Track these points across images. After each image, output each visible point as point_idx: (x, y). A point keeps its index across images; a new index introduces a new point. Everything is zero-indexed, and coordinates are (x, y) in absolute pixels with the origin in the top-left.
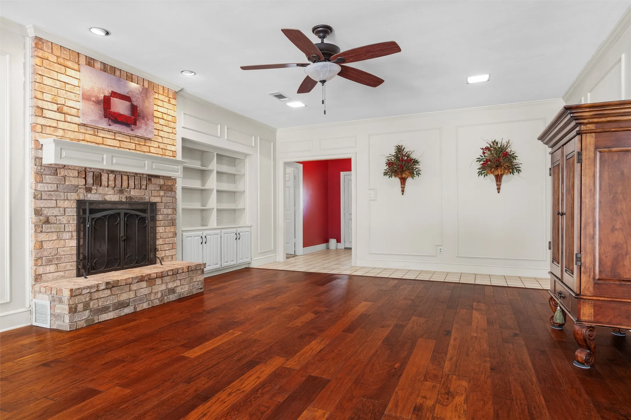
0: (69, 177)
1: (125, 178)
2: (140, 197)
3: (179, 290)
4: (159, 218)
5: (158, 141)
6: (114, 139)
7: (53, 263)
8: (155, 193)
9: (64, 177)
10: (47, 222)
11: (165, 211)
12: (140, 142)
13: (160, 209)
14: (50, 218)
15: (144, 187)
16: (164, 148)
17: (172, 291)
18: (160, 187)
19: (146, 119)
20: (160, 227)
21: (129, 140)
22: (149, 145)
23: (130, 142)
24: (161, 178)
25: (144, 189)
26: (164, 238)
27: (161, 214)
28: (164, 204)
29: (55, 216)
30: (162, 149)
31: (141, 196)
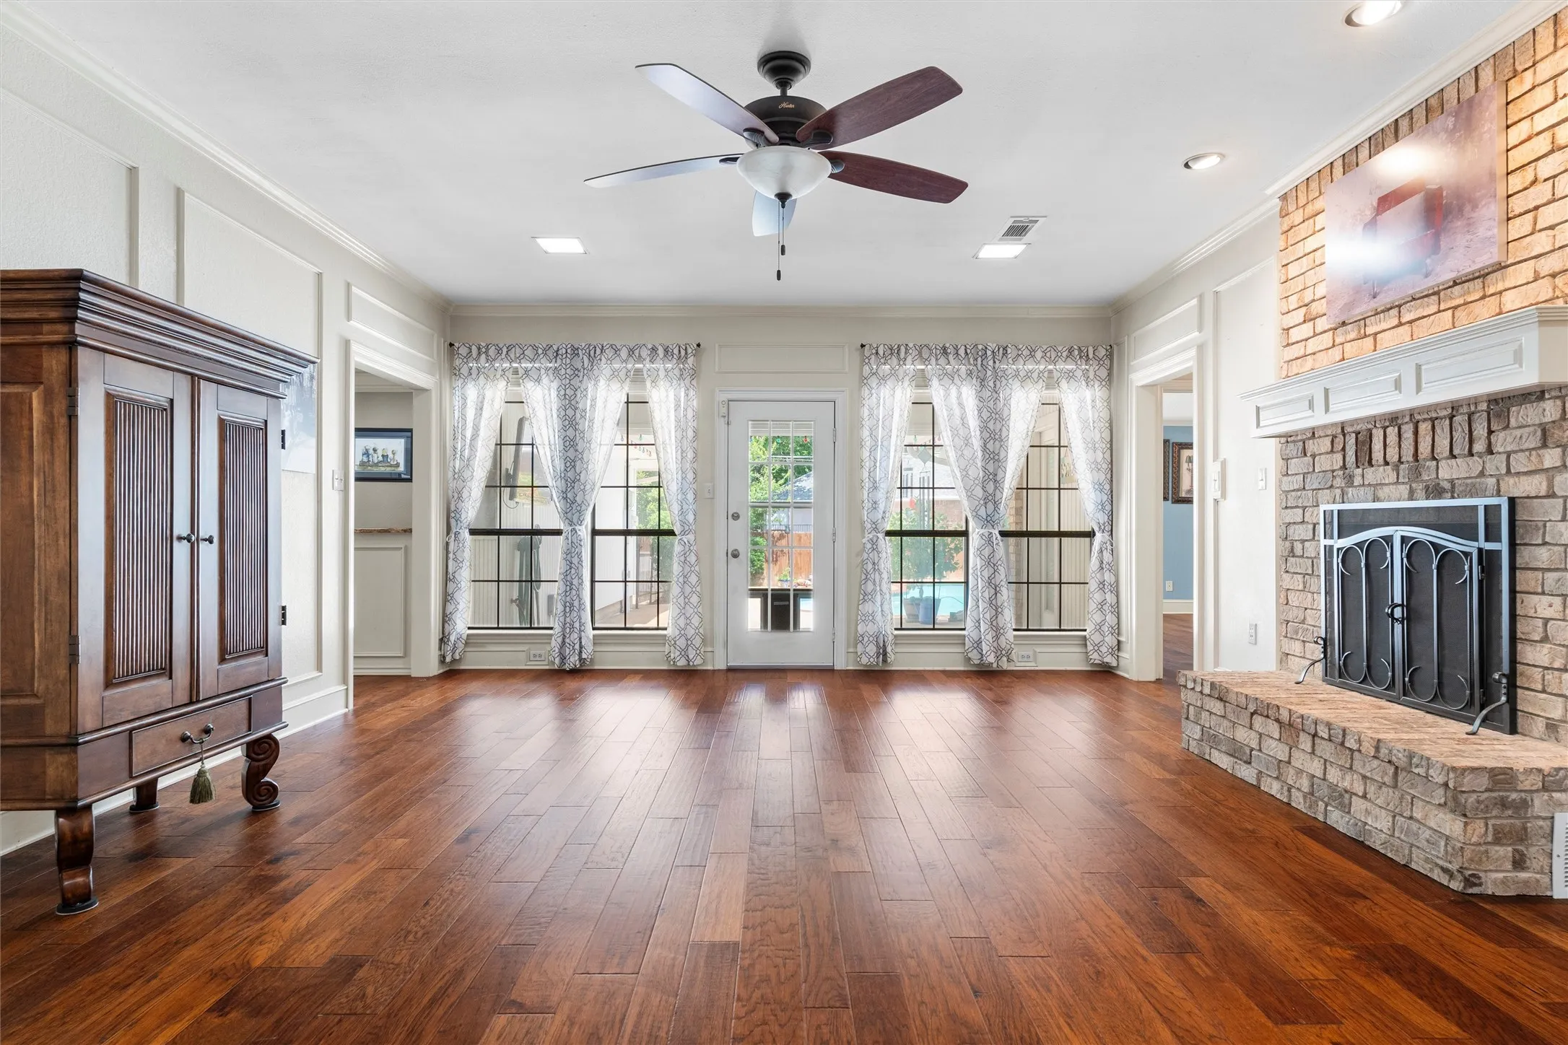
0: (1320, 454)
1: (1424, 428)
2: (1467, 485)
4: (1536, 559)
5: (1534, 254)
6: (1400, 324)
7: (1298, 637)
8: (1520, 463)
9: (1314, 456)
10: (1292, 552)
11: (1563, 530)
12: (1469, 293)
13: (1540, 524)
14: (1295, 543)
15: (1479, 447)
16: (1557, 270)
17: (1342, 798)
18: (1539, 433)
19: (1468, 208)
20: (1536, 598)
21: (1434, 309)
22: (1500, 287)
23: (1439, 311)
24: (1547, 396)
25: (1480, 455)
26: (1560, 645)
27: (1545, 543)
28: (1561, 501)
29: (1303, 541)
30: (1554, 276)
31: (1469, 481)
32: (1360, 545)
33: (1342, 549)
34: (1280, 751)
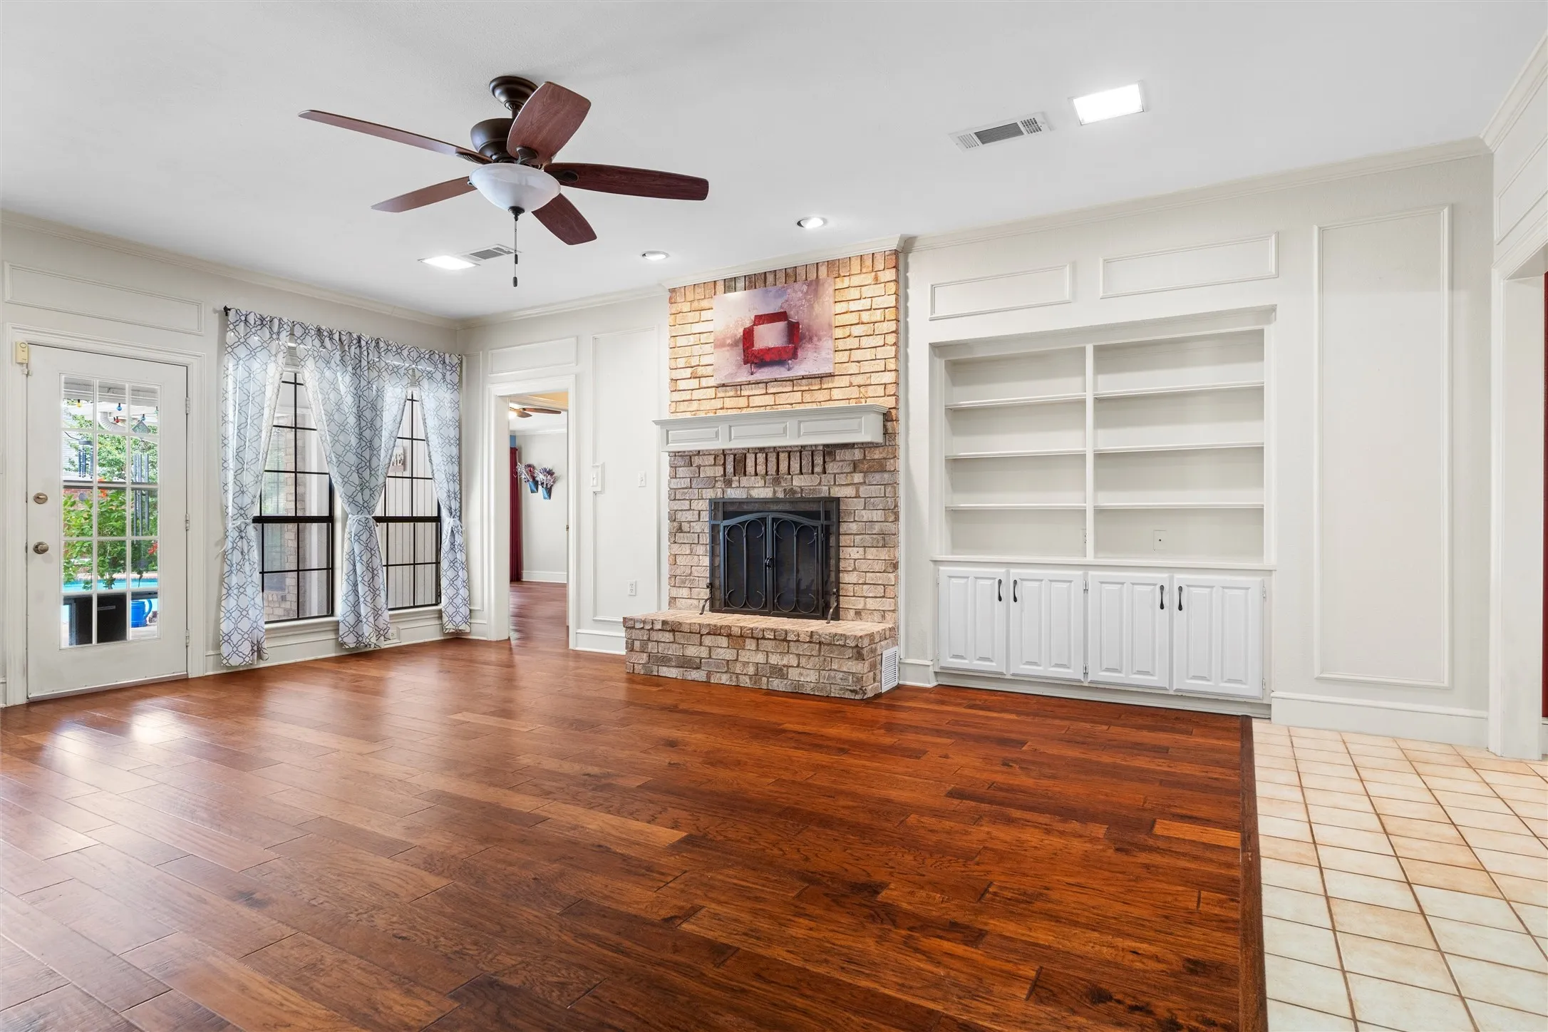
0: (704, 466)
1: (783, 456)
2: (810, 490)
3: (793, 674)
4: (850, 529)
5: (849, 373)
6: (767, 394)
7: (686, 585)
8: (841, 479)
9: (699, 467)
10: (680, 530)
11: (864, 514)
12: (812, 385)
13: (852, 511)
14: (683, 524)
15: (818, 469)
16: (862, 384)
17: (779, 672)
18: (852, 465)
19: (815, 339)
20: (851, 549)
21: (790, 389)
22: (830, 385)
23: (793, 391)
24: (856, 446)
25: (818, 474)
26: (863, 572)
27: (855, 521)
28: (863, 499)
29: (690, 522)
30: (859, 386)
31: (812, 488)
32: (742, 523)
33: (728, 526)
34: (729, 654)
